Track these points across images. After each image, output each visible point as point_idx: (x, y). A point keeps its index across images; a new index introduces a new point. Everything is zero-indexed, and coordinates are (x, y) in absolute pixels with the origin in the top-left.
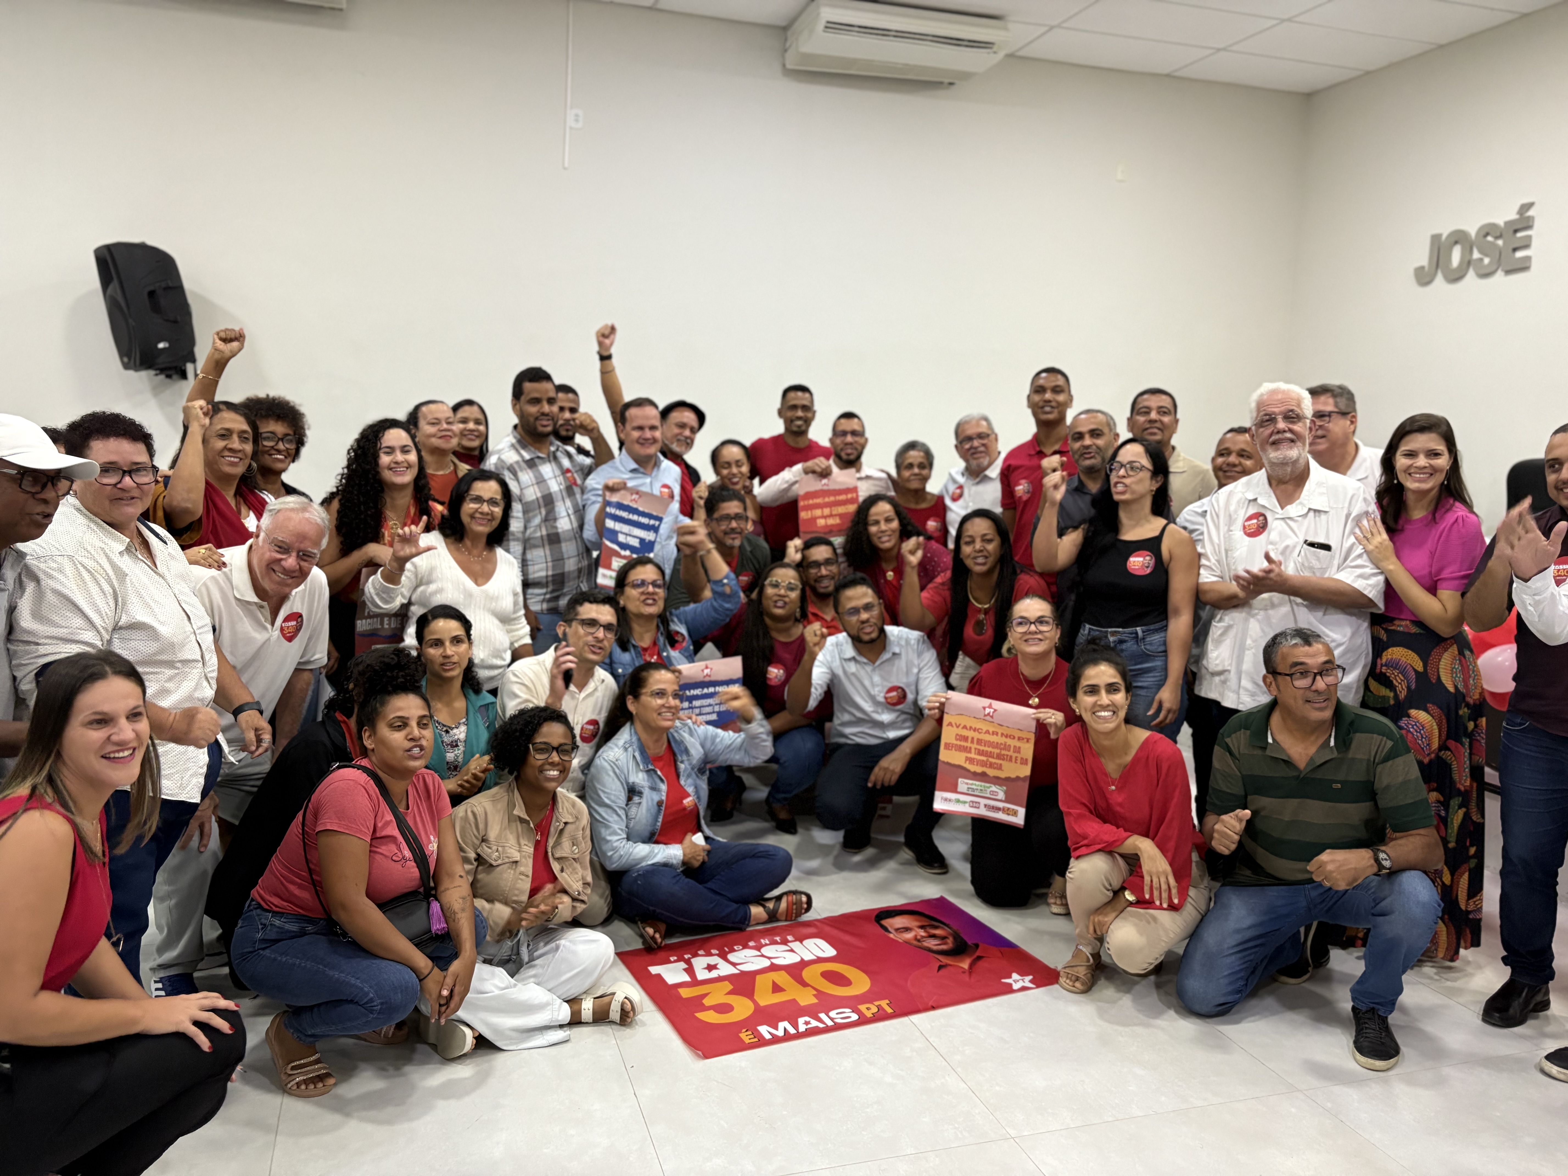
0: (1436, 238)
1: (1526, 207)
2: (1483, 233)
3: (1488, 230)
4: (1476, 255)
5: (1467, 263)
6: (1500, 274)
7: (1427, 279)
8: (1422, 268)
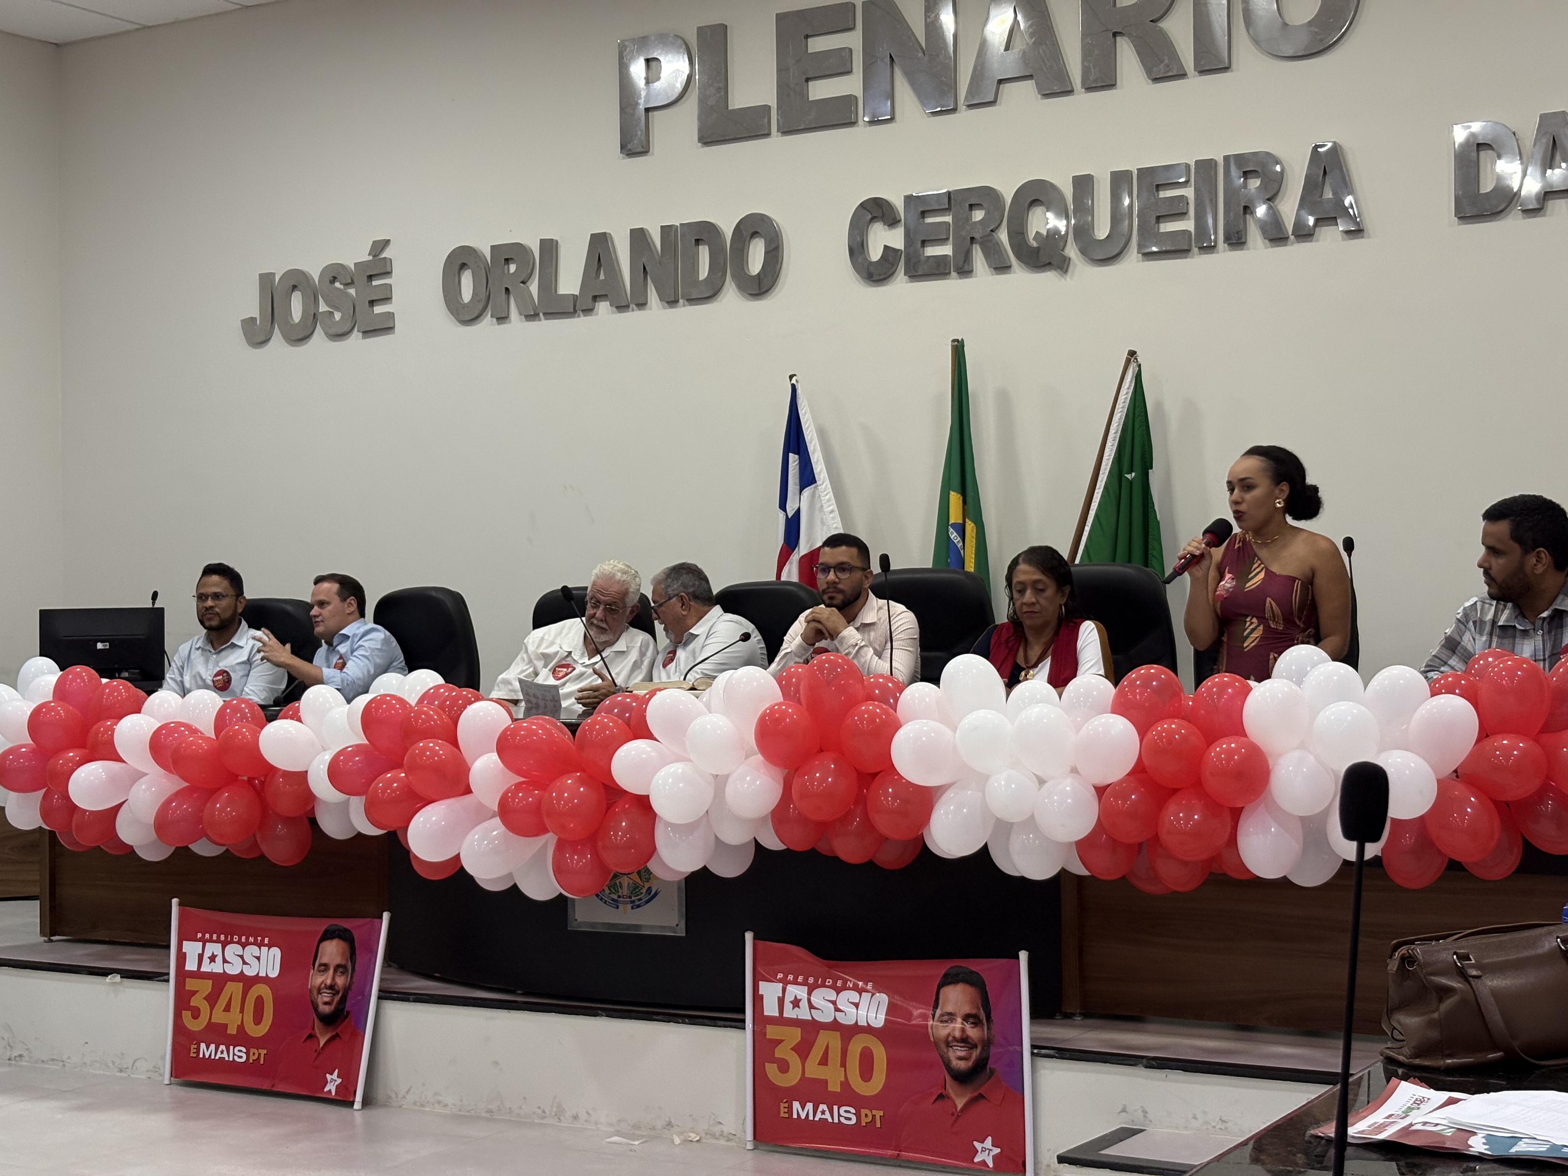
0: (266, 279)
1: (380, 246)
2: (329, 277)
3: (334, 273)
4: (323, 308)
5: (312, 319)
6: (356, 334)
7: (262, 338)
8: (253, 319)
